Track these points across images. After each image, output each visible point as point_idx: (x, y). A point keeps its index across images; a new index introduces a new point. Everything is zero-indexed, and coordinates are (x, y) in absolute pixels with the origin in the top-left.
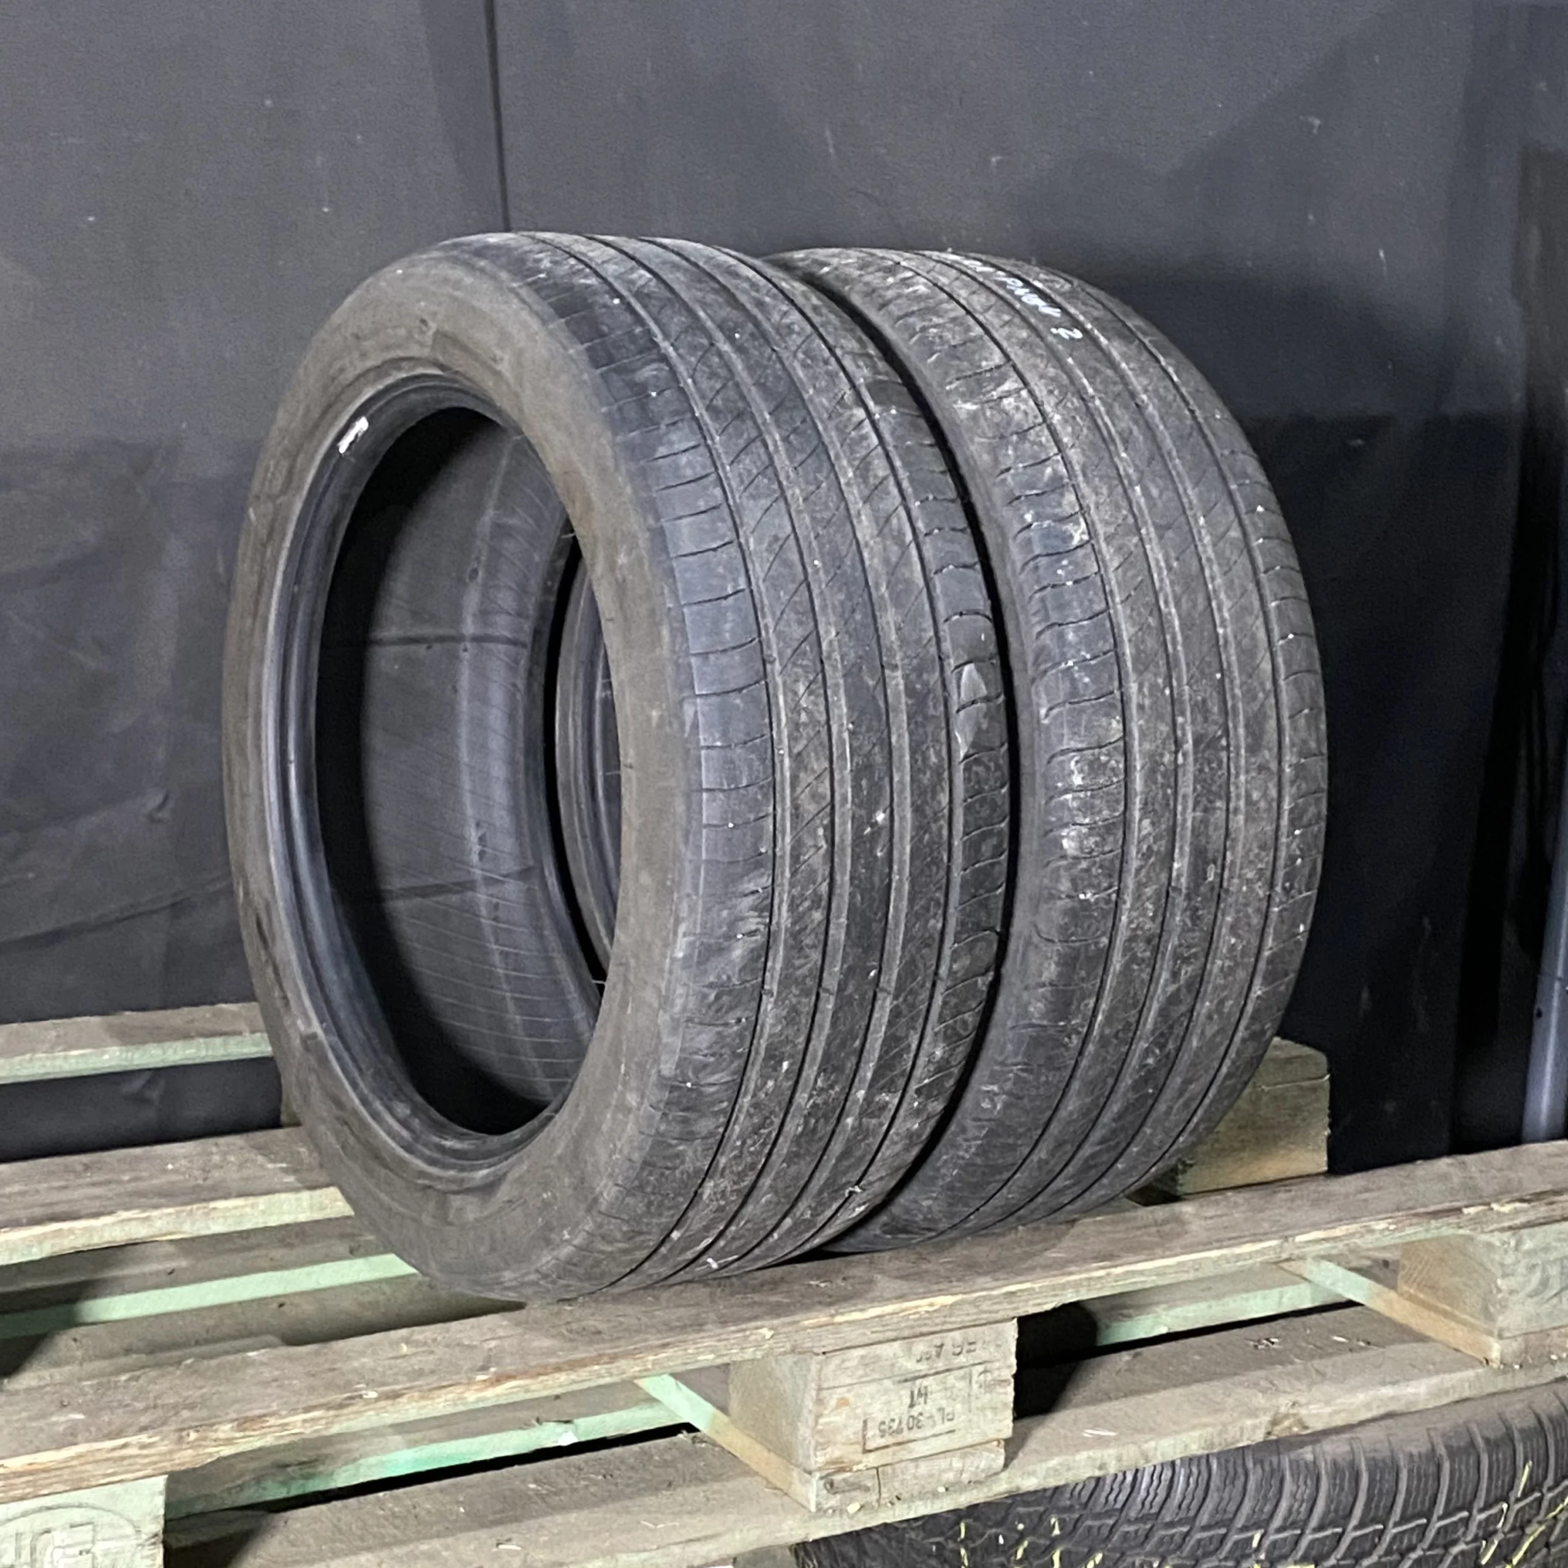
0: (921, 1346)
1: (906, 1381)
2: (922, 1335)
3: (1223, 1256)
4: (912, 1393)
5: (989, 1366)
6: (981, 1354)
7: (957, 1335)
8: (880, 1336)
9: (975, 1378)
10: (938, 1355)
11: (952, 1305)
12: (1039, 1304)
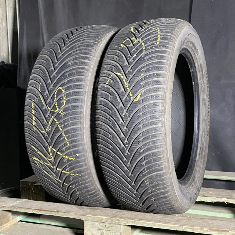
0: (102, 224)
1: (99, 230)
2: (102, 222)
3: (166, 225)
4: (101, 232)
5: (115, 232)
6: (114, 229)
7: (109, 224)
8: (95, 220)
9: (113, 233)
10: (105, 227)
11: (108, 219)
12: (125, 223)
